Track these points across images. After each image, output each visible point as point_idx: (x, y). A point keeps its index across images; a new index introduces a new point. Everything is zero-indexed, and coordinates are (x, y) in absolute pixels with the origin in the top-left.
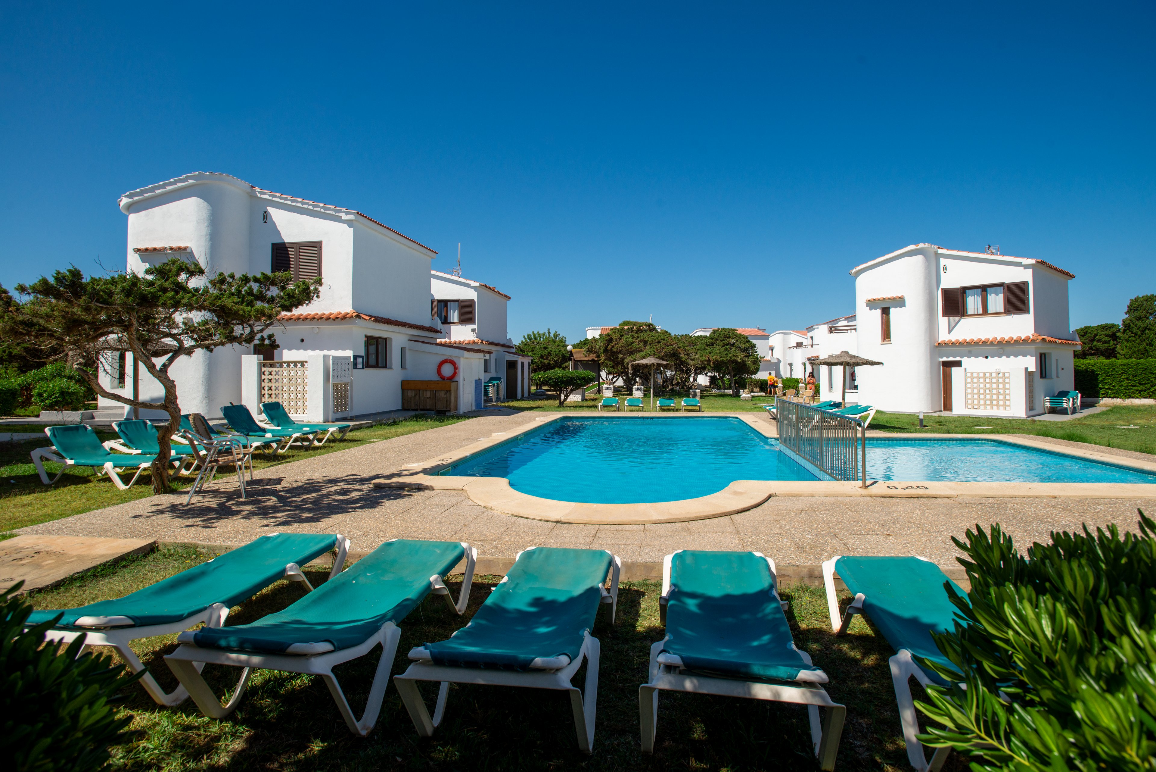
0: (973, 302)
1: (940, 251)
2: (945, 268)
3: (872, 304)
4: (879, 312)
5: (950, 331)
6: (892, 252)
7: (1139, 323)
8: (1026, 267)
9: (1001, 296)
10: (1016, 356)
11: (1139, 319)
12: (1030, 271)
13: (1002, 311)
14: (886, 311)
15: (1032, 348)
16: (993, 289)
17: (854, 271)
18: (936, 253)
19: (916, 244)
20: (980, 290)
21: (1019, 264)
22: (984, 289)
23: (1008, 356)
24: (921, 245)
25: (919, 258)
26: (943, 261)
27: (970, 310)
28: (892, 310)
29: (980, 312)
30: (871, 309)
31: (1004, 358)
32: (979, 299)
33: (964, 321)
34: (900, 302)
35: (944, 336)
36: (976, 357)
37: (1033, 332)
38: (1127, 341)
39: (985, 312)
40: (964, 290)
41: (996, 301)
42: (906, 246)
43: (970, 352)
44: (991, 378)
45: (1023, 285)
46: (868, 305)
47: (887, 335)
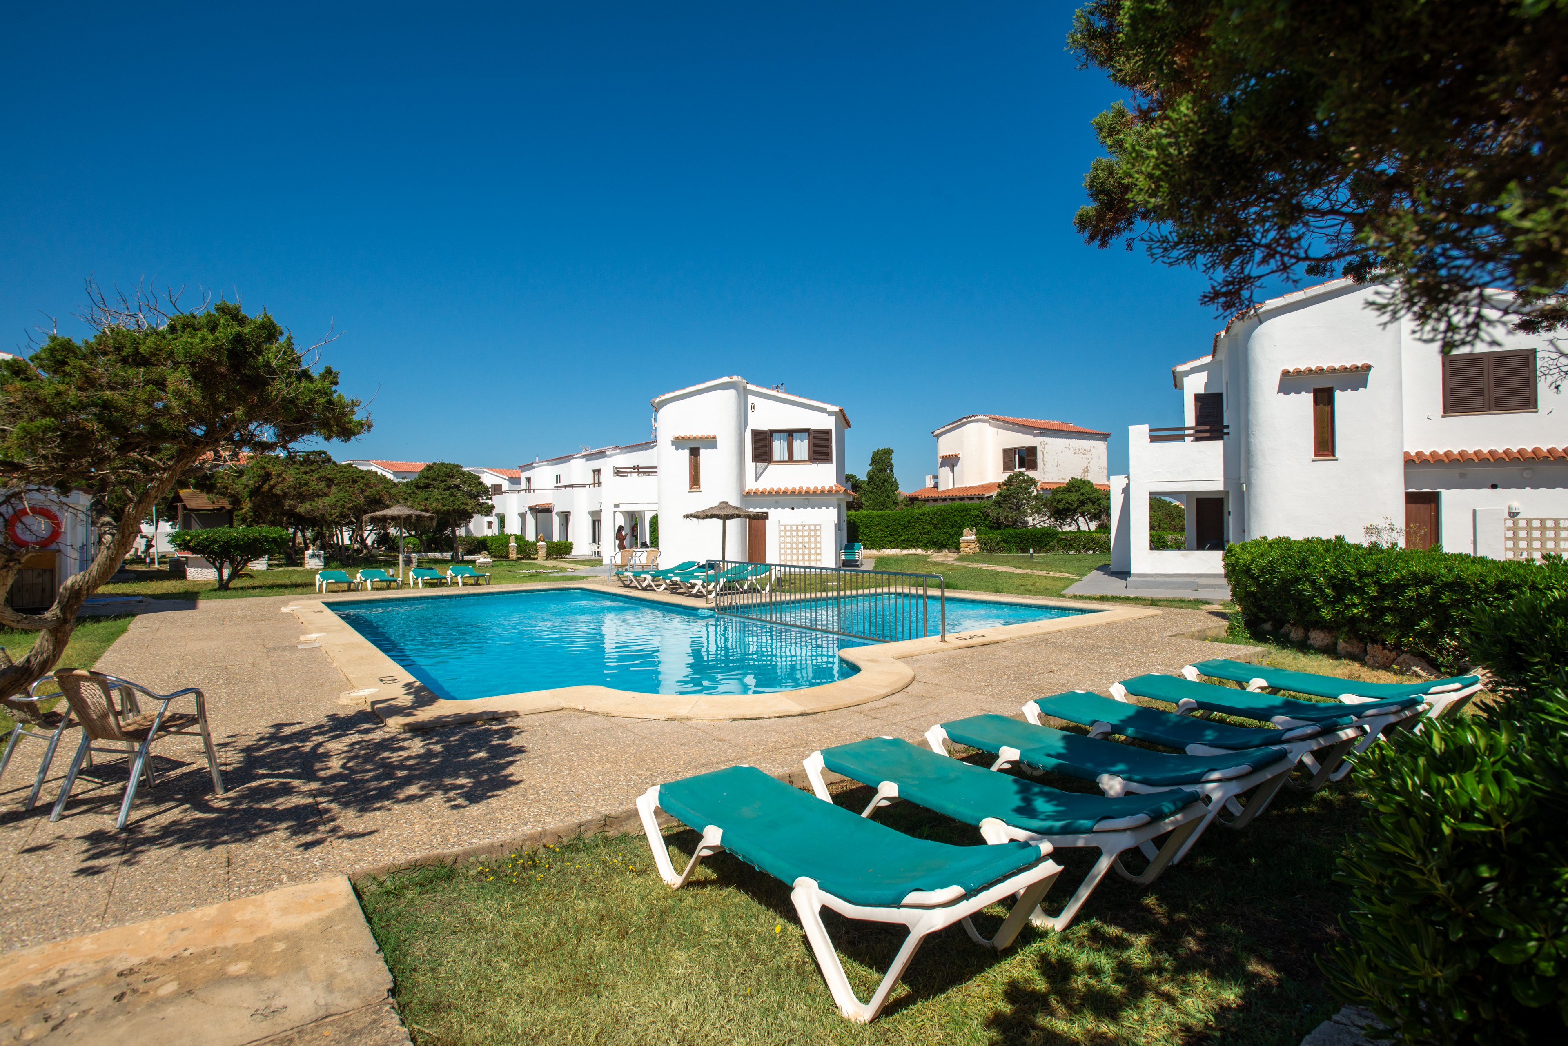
0: (779, 447)
1: (750, 387)
2: (753, 407)
3: (679, 443)
4: (687, 452)
5: (757, 479)
6: (704, 382)
7: (881, 476)
8: (830, 414)
9: (806, 442)
10: (820, 508)
11: (880, 471)
12: (833, 418)
13: (807, 458)
14: (695, 453)
15: (834, 499)
16: (798, 434)
17: (658, 400)
18: (745, 388)
19: (730, 376)
20: (786, 435)
21: (823, 410)
22: (790, 434)
23: (814, 508)
24: (735, 378)
25: (732, 392)
26: (751, 399)
27: (776, 457)
28: (702, 451)
29: (786, 458)
30: (677, 449)
31: (810, 509)
32: (786, 444)
33: (772, 468)
34: (711, 442)
35: (751, 485)
36: (783, 508)
37: (835, 482)
38: (871, 492)
39: (791, 459)
40: (772, 432)
41: (802, 448)
42: (720, 377)
43: (777, 502)
44: (803, 531)
45: (827, 433)
46: (673, 443)
47: (695, 481)
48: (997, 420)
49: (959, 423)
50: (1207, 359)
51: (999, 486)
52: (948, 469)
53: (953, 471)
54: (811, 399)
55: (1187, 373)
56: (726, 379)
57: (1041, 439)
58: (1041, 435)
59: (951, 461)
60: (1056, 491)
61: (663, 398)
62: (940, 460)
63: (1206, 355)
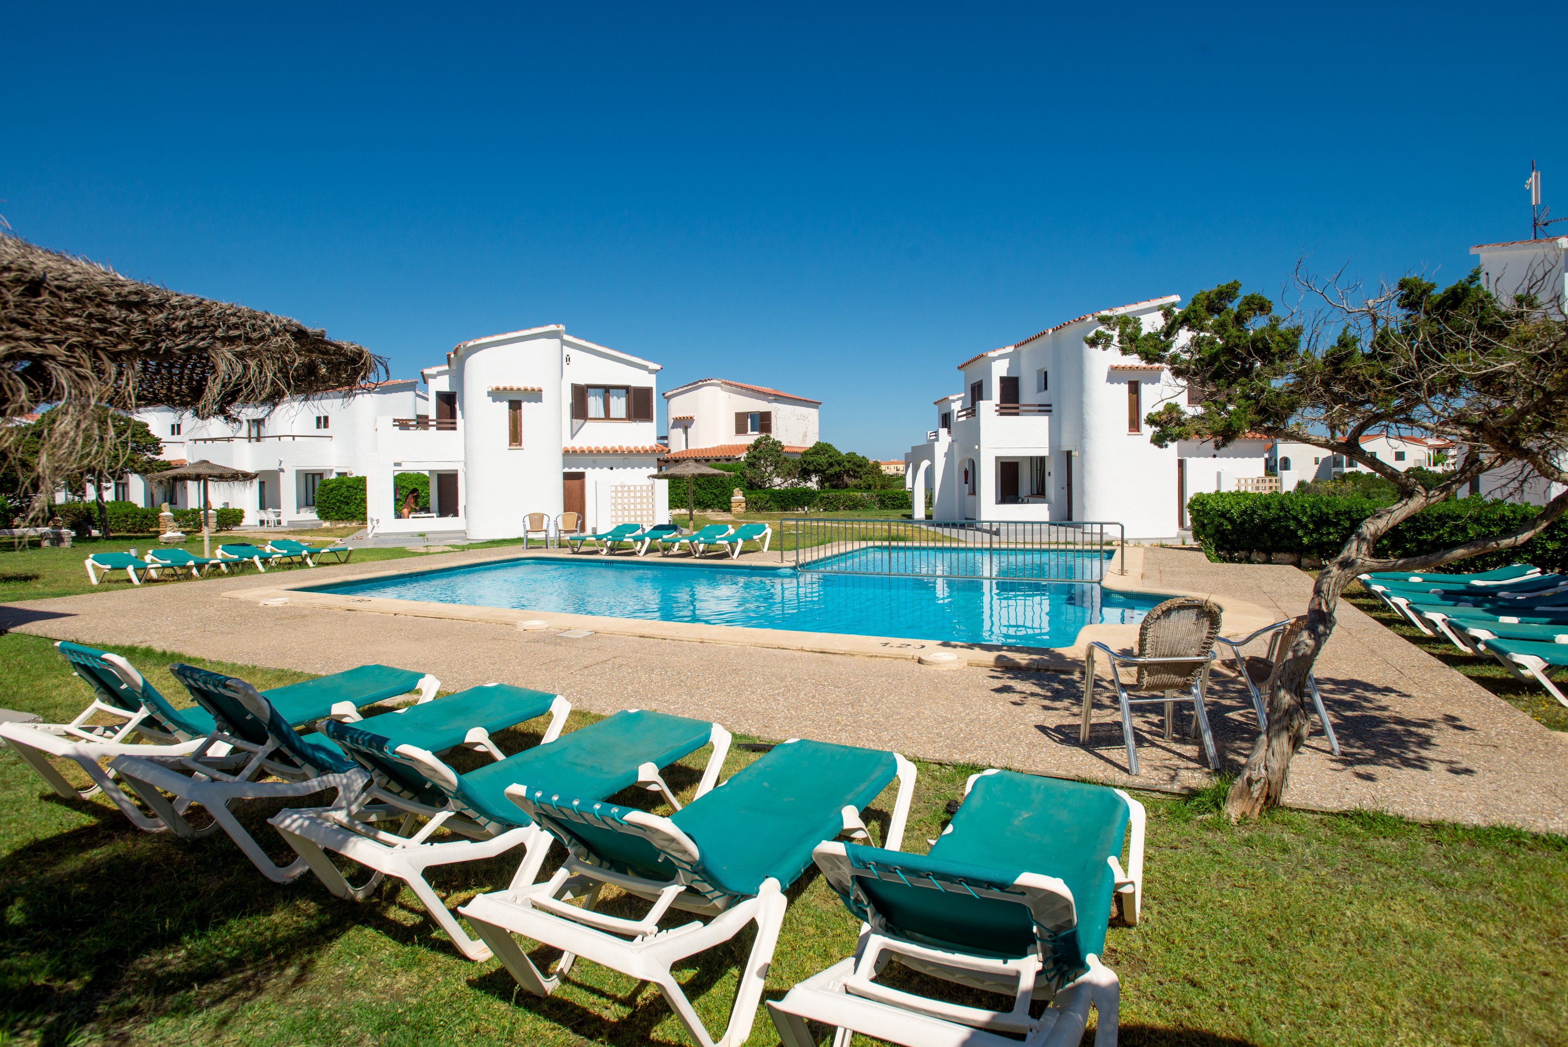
0: (595, 405)
1: (567, 337)
2: (568, 359)
3: (497, 394)
4: (506, 405)
5: (573, 436)
8: (651, 372)
9: (623, 400)
10: (640, 468)
12: (655, 376)
13: (624, 416)
14: (515, 406)
15: (651, 459)
16: (615, 391)
17: (471, 344)
19: (557, 323)
20: (602, 391)
21: (645, 368)
22: (607, 390)
23: (633, 468)
26: (567, 350)
27: (591, 414)
28: (525, 405)
29: (602, 415)
30: (494, 401)
31: (629, 469)
32: (602, 400)
33: (589, 425)
34: (535, 395)
35: (568, 442)
36: (601, 468)
37: (655, 442)
39: (607, 417)
40: (588, 388)
41: (619, 405)
42: (547, 324)
43: (594, 462)
44: (622, 492)
45: (647, 391)
46: (490, 394)
47: (515, 437)
48: (730, 385)
49: (694, 386)
50: (1010, 349)
51: (748, 448)
52: (680, 431)
53: (686, 433)
54: (632, 355)
55: (994, 359)
56: (552, 327)
57: (775, 405)
58: (776, 401)
59: (685, 423)
60: (805, 453)
61: (478, 342)
62: (671, 422)
63: (1010, 345)
